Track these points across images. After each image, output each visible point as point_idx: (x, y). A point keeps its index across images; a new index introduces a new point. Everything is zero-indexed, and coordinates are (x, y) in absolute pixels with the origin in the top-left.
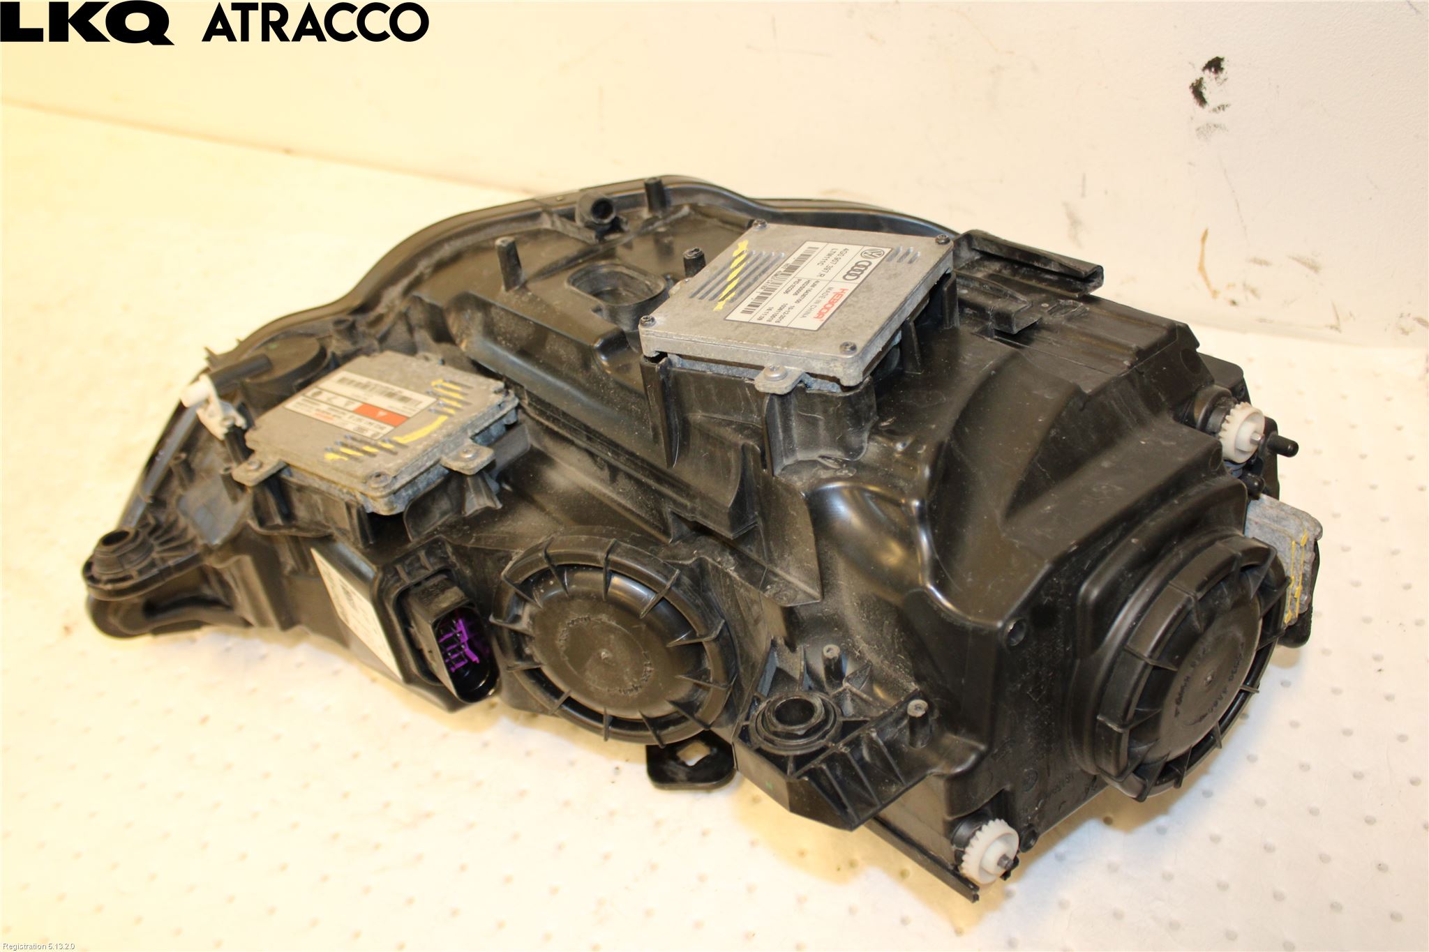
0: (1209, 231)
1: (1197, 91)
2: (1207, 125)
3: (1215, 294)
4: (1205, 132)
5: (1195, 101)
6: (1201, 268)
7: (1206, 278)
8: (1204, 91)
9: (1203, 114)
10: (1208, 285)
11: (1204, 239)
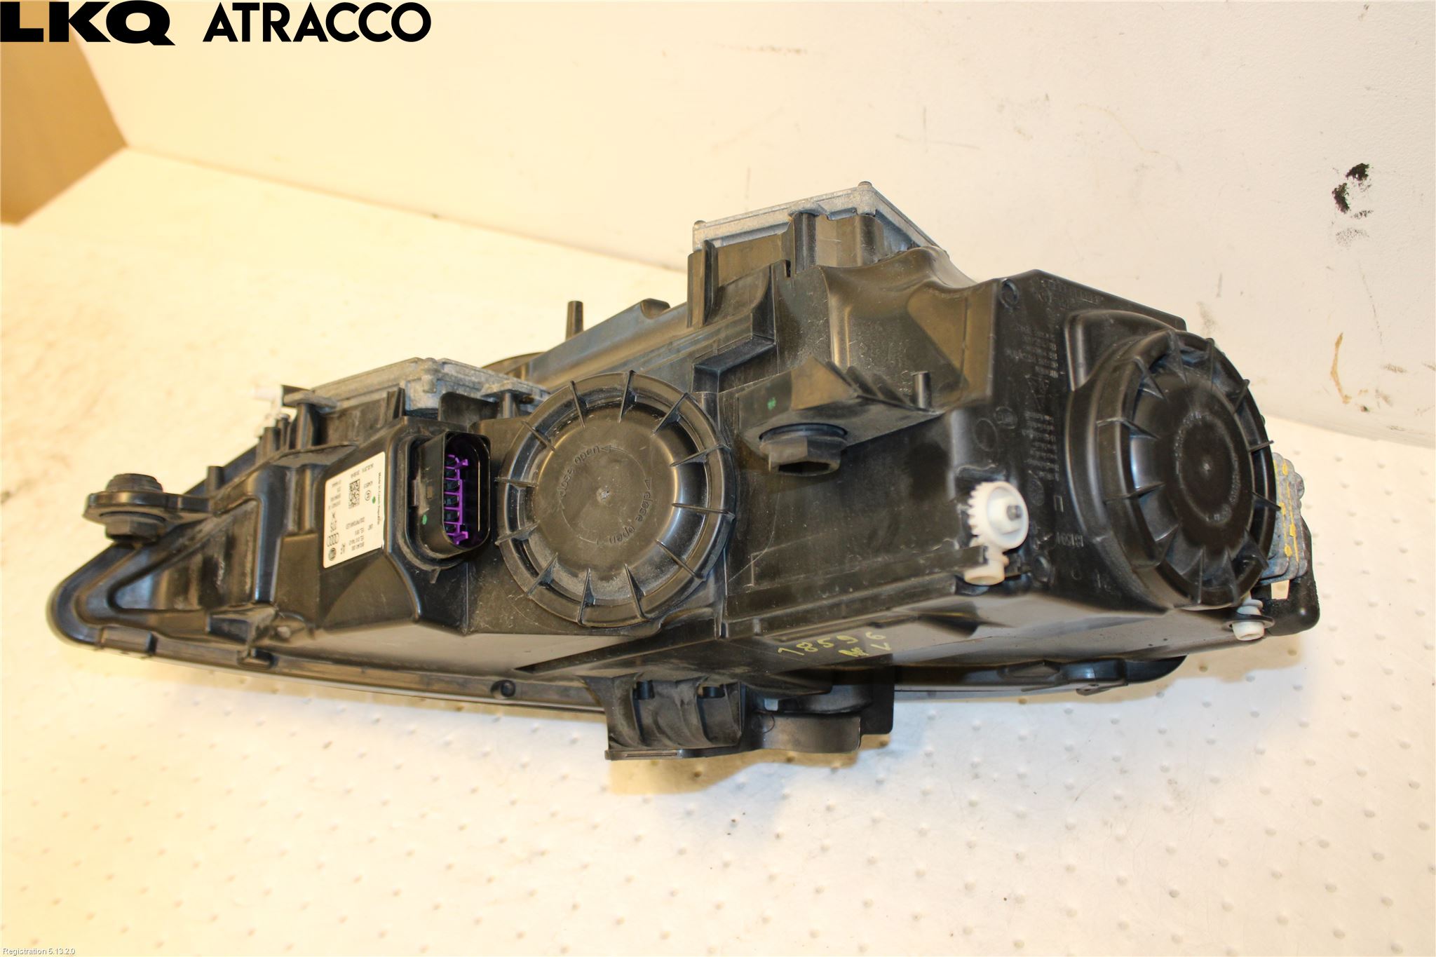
0: (1344, 337)
1: (1340, 197)
2: (1348, 230)
3: (1346, 399)
4: (1345, 237)
5: (1337, 205)
6: (1334, 373)
7: (1338, 383)
8: (1346, 196)
9: (1345, 219)
10: (1340, 390)
11: (1338, 343)
